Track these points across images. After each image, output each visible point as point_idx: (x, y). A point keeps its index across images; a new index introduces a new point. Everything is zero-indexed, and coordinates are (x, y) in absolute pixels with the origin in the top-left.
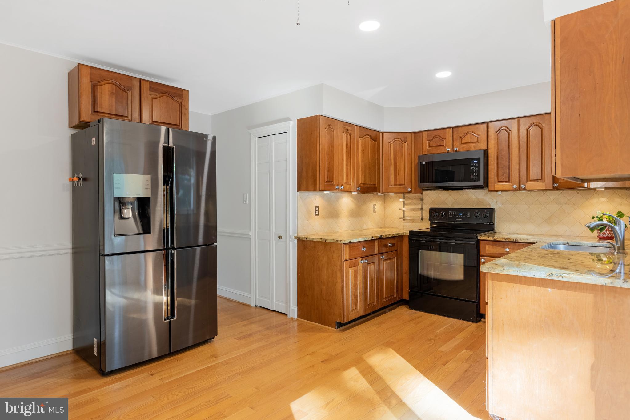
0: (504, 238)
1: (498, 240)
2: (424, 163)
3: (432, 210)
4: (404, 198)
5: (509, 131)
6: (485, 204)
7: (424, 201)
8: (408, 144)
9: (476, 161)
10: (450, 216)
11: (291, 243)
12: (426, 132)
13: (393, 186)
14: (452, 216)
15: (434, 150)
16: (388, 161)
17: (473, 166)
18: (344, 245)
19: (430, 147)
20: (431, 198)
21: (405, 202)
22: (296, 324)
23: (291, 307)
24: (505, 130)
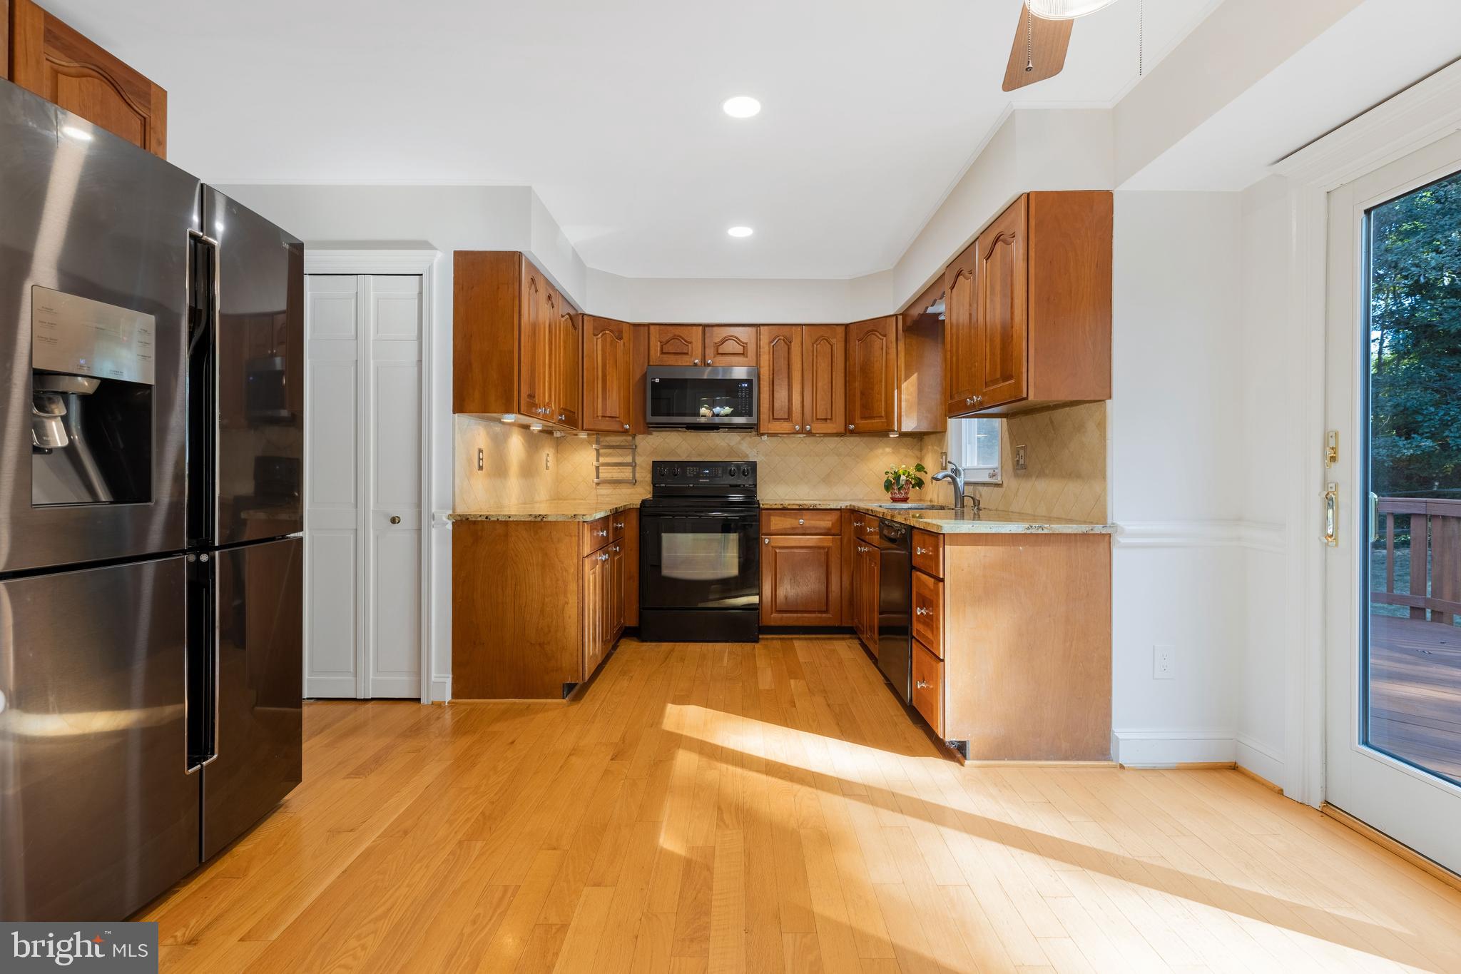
0: (797, 505)
1: (789, 507)
2: (657, 380)
3: (656, 465)
4: (598, 442)
5: (789, 343)
6: (741, 455)
7: (638, 450)
8: (624, 343)
9: (746, 385)
10: (689, 475)
11: (434, 532)
12: (657, 327)
13: (600, 418)
14: (692, 475)
15: (671, 360)
16: (593, 369)
17: (742, 393)
18: (586, 524)
19: (662, 353)
20: (651, 444)
21: (601, 451)
22: (448, 717)
23: (433, 679)
24: (784, 340)
